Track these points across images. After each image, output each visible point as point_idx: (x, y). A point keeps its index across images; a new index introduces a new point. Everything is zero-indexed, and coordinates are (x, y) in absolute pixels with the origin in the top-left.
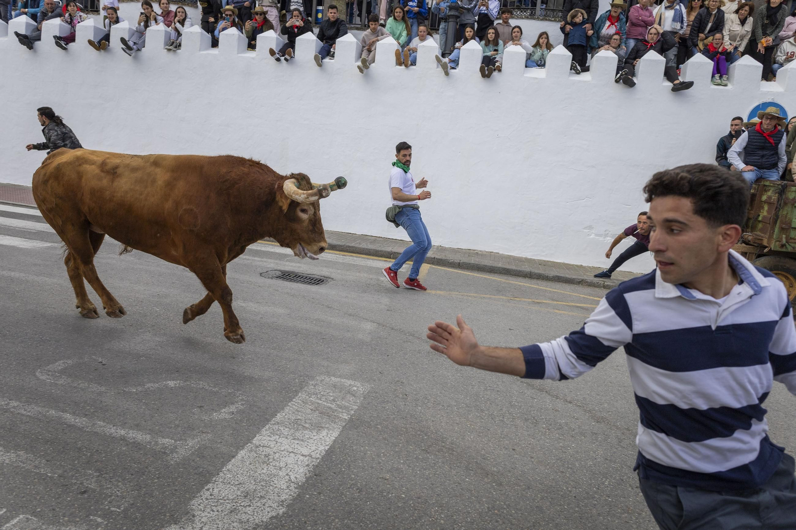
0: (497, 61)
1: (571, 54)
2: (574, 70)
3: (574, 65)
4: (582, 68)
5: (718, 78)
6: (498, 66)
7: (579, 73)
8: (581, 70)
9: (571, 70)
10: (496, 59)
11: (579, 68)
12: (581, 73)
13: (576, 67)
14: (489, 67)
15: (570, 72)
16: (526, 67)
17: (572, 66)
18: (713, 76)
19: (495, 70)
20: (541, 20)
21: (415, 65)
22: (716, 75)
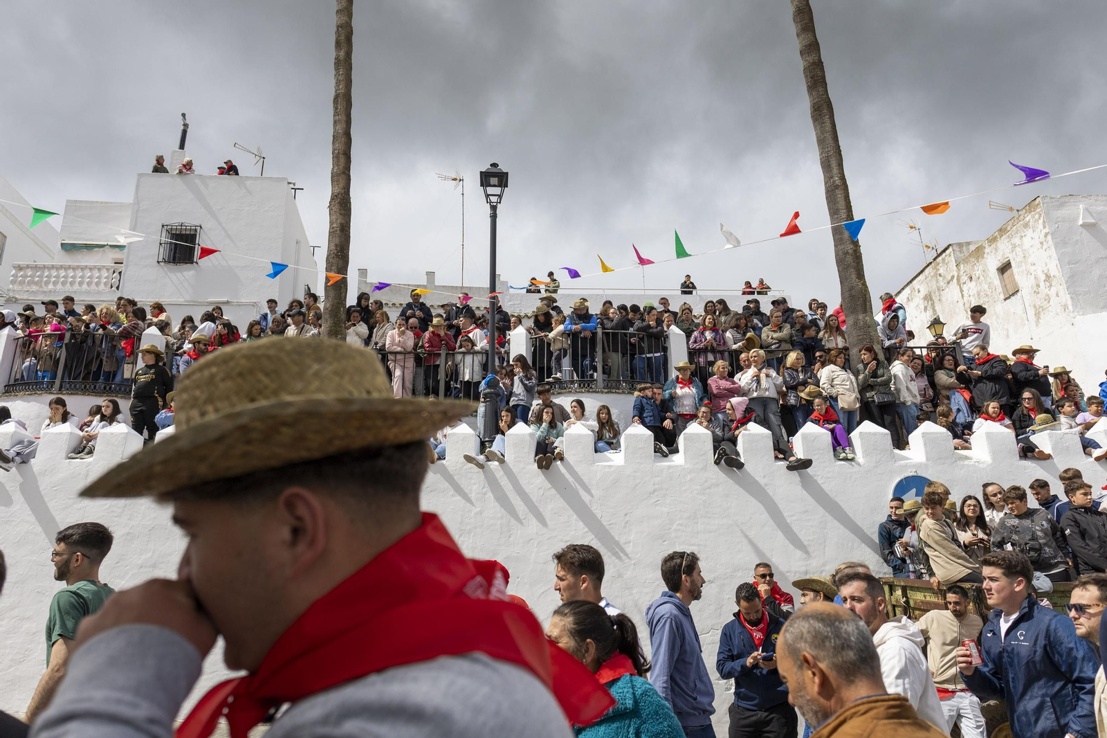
0: (557, 447)
1: (651, 433)
2: (660, 452)
3: (658, 447)
4: (669, 448)
5: (841, 451)
6: (558, 453)
7: (666, 456)
8: (669, 451)
9: (655, 452)
10: (555, 445)
11: (664, 448)
12: (669, 456)
13: (661, 448)
14: (546, 454)
15: (655, 455)
16: (596, 451)
17: (655, 447)
18: (835, 450)
19: (555, 459)
20: (606, 393)
21: (445, 458)
22: (838, 448)
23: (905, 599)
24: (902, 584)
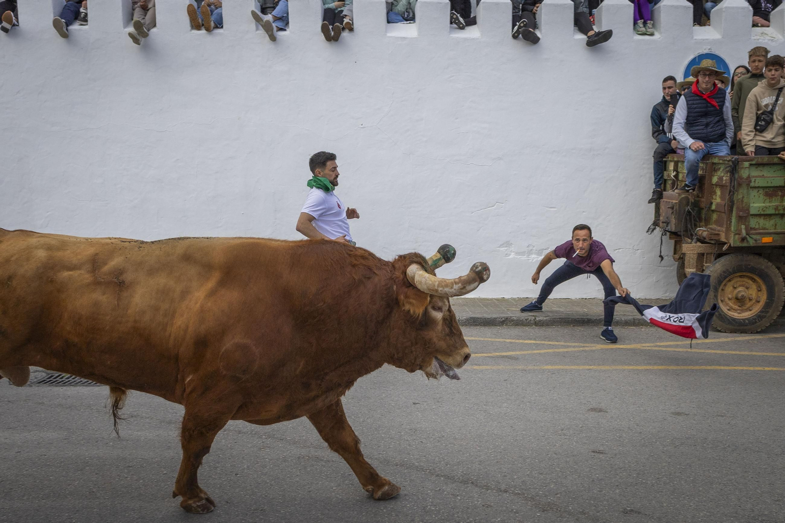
0: (346, 15)
2: (456, 23)
3: (455, 16)
4: (466, 20)
5: (641, 25)
6: (348, 23)
7: (462, 28)
8: (465, 22)
9: (451, 23)
10: (343, 13)
11: (461, 20)
12: (466, 28)
13: (458, 19)
14: (334, 25)
15: (451, 27)
16: (388, 22)
17: (452, 18)
18: (635, 23)
19: (343, 29)
21: (222, 27)
22: (639, 21)
23: (675, 173)
24: (675, 159)
